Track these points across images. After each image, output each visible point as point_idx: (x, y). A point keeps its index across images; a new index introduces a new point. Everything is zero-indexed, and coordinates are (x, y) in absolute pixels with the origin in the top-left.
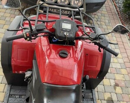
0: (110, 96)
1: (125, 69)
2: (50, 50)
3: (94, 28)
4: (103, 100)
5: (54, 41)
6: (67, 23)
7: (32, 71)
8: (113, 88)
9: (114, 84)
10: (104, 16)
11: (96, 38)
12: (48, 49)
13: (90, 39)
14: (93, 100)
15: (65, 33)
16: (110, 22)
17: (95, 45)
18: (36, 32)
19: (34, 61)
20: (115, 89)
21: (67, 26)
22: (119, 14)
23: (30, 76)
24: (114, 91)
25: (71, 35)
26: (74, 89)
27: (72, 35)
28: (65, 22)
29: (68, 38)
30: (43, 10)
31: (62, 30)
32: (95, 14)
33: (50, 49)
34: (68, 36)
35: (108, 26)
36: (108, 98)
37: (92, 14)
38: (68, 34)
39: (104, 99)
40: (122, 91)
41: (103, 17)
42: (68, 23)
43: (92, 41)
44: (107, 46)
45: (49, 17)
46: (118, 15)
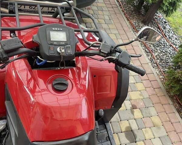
0: (128, 125)
1: (141, 82)
2: (35, 80)
3: (98, 32)
4: (119, 133)
5: (38, 64)
6: (57, 31)
7: (6, 118)
8: (130, 113)
9: (131, 106)
10: (102, 11)
11: (111, 51)
12: (31, 79)
13: (102, 54)
14: (110, 140)
15: (58, 50)
16: (111, 18)
17: (110, 63)
18: (5, 56)
19: (6, 103)
20: (133, 113)
21: (59, 36)
22: (121, 5)
23: (5, 129)
24: (132, 116)
25: (69, 51)
26: (86, 141)
27: (71, 52)
28: (54, 29)
29: (64, 56)
30: (7, 8)
31: (52, 44)
32: (89, 9)
33: (33, 77)
34: (64, 54)
35: (109, 25)
36: (126, 129)
37: (84, 8)
38: (63, 51)
39: (121, 130)
40: (142, 114)
41: (100, 12)
42: (60, 31)
43: (105, 57)
44: (129, 62)
45: (21, 20)
46: (119, 8)
